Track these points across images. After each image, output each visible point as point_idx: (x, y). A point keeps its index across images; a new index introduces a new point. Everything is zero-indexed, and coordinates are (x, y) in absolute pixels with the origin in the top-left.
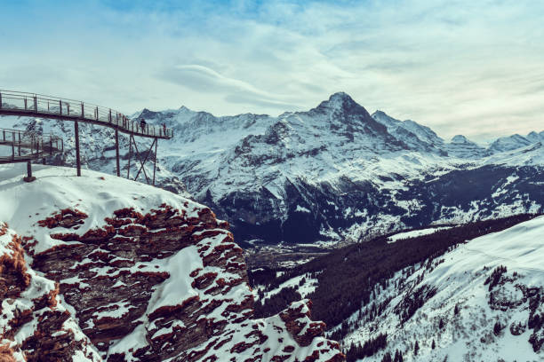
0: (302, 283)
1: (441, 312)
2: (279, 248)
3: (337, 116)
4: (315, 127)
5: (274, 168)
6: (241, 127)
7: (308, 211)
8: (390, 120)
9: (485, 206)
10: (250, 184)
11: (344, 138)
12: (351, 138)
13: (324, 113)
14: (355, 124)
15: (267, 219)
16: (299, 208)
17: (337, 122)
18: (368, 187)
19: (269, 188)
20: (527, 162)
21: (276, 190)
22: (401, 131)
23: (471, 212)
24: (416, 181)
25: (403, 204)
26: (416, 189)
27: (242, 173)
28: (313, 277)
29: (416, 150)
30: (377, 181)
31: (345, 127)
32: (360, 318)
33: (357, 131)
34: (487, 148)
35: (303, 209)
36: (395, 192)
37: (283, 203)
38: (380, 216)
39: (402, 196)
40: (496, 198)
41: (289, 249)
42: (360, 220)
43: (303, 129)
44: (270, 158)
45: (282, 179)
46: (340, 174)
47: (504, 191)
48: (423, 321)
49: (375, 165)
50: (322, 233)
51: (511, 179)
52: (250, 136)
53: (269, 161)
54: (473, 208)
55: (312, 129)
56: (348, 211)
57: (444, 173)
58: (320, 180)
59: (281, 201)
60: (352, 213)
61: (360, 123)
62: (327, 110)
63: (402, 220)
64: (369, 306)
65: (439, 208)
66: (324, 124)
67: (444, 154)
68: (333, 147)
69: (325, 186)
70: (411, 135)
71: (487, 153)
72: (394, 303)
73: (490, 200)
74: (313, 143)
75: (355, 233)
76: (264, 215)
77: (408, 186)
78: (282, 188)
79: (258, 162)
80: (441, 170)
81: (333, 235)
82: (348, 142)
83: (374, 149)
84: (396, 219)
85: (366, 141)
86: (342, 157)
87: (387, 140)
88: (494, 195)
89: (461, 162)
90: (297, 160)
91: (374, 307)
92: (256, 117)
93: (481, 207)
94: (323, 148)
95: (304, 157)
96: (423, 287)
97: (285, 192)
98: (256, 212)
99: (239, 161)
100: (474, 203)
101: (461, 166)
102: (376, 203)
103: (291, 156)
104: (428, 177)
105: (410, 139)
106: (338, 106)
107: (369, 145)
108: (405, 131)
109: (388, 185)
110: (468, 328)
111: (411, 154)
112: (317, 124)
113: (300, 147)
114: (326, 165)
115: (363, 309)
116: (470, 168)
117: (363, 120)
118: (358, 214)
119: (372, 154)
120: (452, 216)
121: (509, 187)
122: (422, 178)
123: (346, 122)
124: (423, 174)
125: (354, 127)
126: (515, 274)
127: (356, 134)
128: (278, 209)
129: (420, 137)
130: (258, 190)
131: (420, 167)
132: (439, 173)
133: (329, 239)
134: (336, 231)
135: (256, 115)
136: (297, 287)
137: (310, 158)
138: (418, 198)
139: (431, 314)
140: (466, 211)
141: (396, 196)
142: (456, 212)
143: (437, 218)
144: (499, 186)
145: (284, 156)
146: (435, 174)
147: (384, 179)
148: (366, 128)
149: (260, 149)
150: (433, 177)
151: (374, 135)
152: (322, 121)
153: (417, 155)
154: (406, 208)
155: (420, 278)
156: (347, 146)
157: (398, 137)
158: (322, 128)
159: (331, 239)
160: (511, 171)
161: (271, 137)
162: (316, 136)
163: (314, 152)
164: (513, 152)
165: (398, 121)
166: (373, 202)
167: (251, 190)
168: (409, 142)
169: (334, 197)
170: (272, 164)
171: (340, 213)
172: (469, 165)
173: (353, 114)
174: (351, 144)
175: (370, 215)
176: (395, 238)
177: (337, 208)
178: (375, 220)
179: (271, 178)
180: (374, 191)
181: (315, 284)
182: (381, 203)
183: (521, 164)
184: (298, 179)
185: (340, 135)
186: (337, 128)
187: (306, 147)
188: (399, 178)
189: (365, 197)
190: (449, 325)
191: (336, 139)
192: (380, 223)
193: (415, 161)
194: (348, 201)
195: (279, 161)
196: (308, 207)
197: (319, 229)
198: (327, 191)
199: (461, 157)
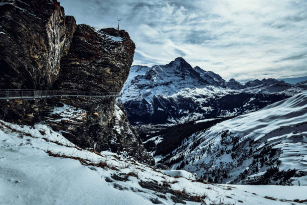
0: (157, 139)
1: (204, 147)
2: (149, 126)
3: (178, 68)
4: (168, 73)
5: (148, 90)
6: (135, 71)
7: (163, 110)
8: (202, 71)
9: (240, 111)
10: (137, 97)
11: (180, 78)
12: (184, 78)
13: (172, 66)
14: (186, 72)
15: (144, 113)
16: (159, 109)
17: (178, 71)
18: (190, 100)
19: (146, 99)
20: (259, 92)
21: (149, 101)
22: (207, 76)
23: (234, 113)
24: (211, 99)
25: (205, 108)
26: (211, 102)
27: (134, 92)
28: (161, 137)
29: (212, 85)
30: (194, 98)
31: (181, 73)
32: (177, 151)
33: (187, 75)
34: (244, 85)
35: (161, 109)
36: (202, 103)
37: (152, 106)
38: (194, 113)
39: (205, 105)
40: (245, 107)
41: (154, 126)
42: (186, 115)
43: (162, 73)
44: (147, 86)
45: (152, 95)
46: (178, 94)
47: (249, 104)
48: (198, 150)
49: (194, 91)
50: (168, 120)
51: (252, 99)
52: (138, 76)
53: (147, 87)
54: (235, 111)
55: (166, 73)
56: (181, 111)
57: (224, 95)
58: (169, 97)
59: (151, 105)
60: (182, 112)
61: (188, 71)
62: (174, 65)
63: (204, 115)
64: (181, 147)
65: (220, 111)
66: (172, 72)
67: (224, 87)
68: (176, 82)
69: (171, 99)
70: (211, 78)
71: (243, 87)
72: (190, 145)
73: (242, 108)
74: (166, 80)
75: (183, 120)
76: (143, 111)
77: (208, 100)
78: (152, 99)
79: (141, 87)
80: (223, 94)
81: (173, 121)
82: (182, 80)
83: (194, 83)
84: (201, 115)
85: (190, 80)
86: (179, 87)
87: (200, 80)
88: (244, 106)
89: (231, 91)
90: (159, 87)
91: (183, 147)
92: (142, 67)
93: (238, 111)
94: (171, 82)
95: (162, 86)
96: (201, 139)
97: (153, 101)
98: (140, 109)
99: (133, 87)
100: (235, 109)
101: (232, 93)
102: (193, 108)
103: (156, 85)
104: (217, 97)
105: (210, 80)
106: (178, 63)
107: (192, 82)
108: (208, 76)
109: (199, 100)
110: (212, 152)
111: (210, 87)
112: (169, 71)
113: (161, 81)
114: (172, 90)
115: (179, 148)
116: (235, 94)
117: (189, 70)
118: (185, 112)
119: (192, 86)
120: (226, 114)
121: (251, 103)
122: (214, 97)
123: (181, 71)
124: (214, 96)
125: (185, 73)
126: (231, 133)
127: (186, 76)
128: (149, 109)
129: (215, 79)
130: (141, 100)
131: (213, 92)
132: (221, 95)
133: (172, 123)
134: (174, 119)
135: (142, 66)
136: (154, 141)
137: (165, 87)
138: (212, 106)
139: (201, 148)
140: (232, 112)
141: (202, 105)
142: (227, 113)
143: (219, 115)
144: (247, 102)
145: (153, 85)
146: (220, 96)
147: (197, 97)
148: (190, 74)
149: (143, 82)
150: (219, 97)
151: (194, 78)
152: (171, 70)
153: (213, 87)
154: (206, 110)
155: (200, 136)
156: (181, 82)
157: (205, 79)
158: (171, 73)
159: (172, 122)
160: (252, 95)
161: (147, 76)
162: (168, 77)
163: (167, 84)
164: (255, 87)
165: (206, 71)
166: (192, 107)
167: (138, 100)
168: (209, 81)
169: (175, 104)
170: (148, 89)
171: (177, 111)
172: (235, 92)
173: (185, 68)
174: (183, 81)
175: (190, 113)
176: (197, 122)
177: (176, 109)
178: (192, 115)
179: (147, 95)
180: (193, 102)
181: (162, 139)
182: (195, 108)
183: (257, 93)
184: (159, 96)
185: (179, 76)
186: (178, 73)
187: (163, 82)
188: (204, 97)
189: (188, 105)
190: (206, 151)
191: (177, 78)
192: (194, 117)
193: (212, 90)
194: (181, 107)
195: (151, 87)
196: (163, 108)
197: (167, 118)
198: (172, 101)
199: (232, 89)
